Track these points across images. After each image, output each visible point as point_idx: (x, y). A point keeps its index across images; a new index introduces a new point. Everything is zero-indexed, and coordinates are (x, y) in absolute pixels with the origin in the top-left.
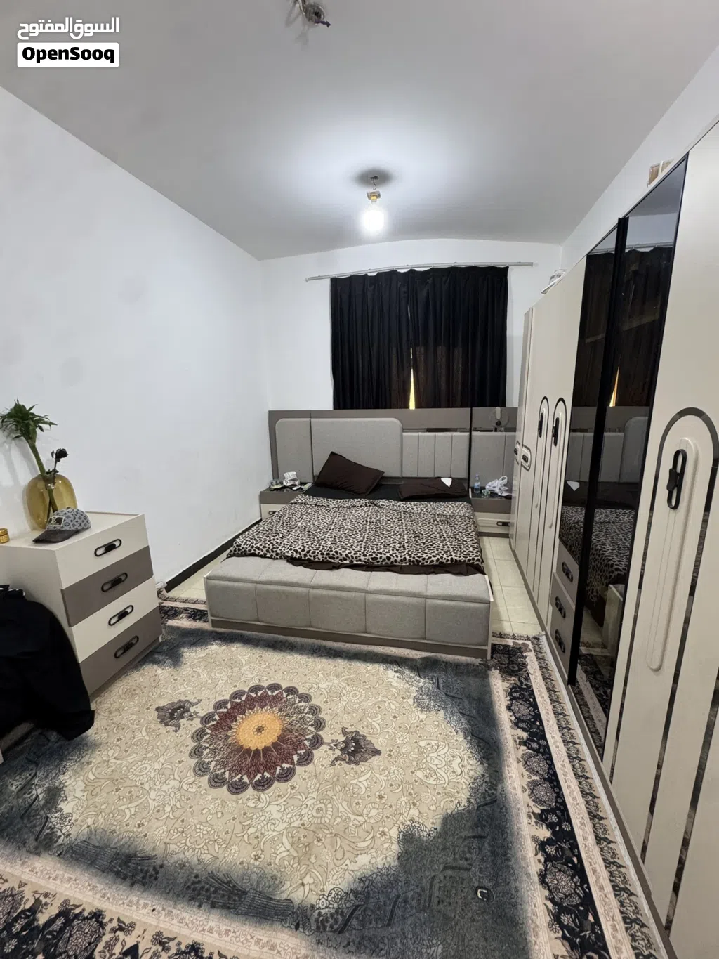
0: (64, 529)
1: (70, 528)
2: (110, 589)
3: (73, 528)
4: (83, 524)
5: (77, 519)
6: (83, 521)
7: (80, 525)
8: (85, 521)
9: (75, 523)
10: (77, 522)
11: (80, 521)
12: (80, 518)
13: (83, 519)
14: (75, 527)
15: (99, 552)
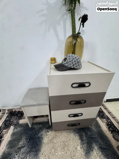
0: (65, 65)
1: (68, 65)
2: (74, 104)
3: (69, 66)
4: (75, 66)
5: (73, 61)
6: (76, 64)
7: (73, 66)
8: (77, 64)
9: (71, 64)
10: (72, 63)
11: (74, 63)
12: (75, 61)
13: (76, 62)
14: (71, 66)
15: (74, 86)
